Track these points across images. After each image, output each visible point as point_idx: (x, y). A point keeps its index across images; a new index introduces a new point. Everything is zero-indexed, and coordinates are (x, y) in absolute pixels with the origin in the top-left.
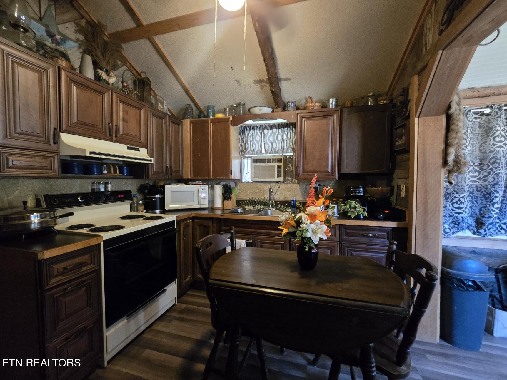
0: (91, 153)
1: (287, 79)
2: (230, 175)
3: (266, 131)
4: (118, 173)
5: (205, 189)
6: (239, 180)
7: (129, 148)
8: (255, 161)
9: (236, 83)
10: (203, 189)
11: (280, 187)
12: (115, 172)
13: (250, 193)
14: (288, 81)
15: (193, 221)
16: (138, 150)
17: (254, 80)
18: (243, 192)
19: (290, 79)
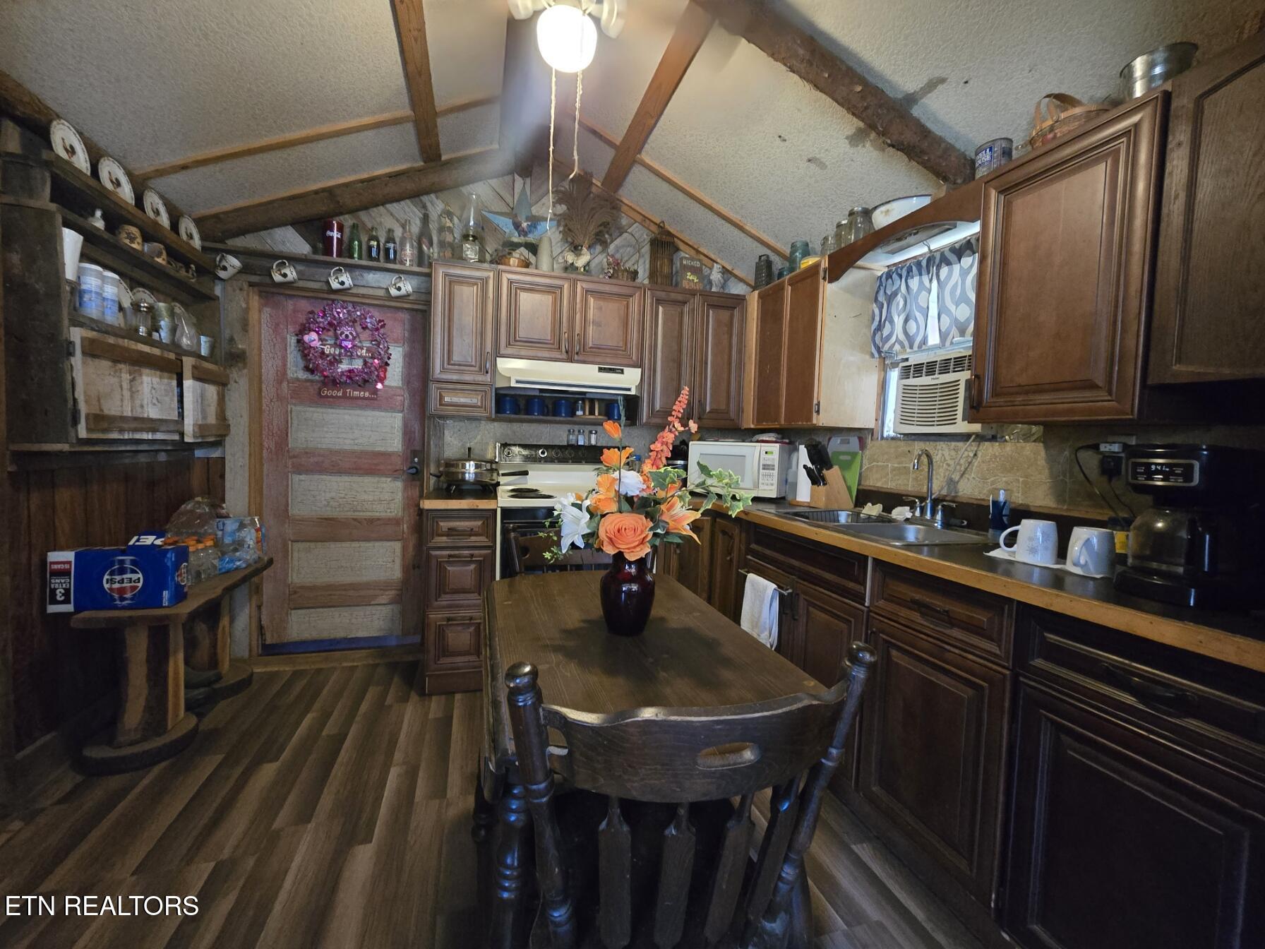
0: (518, 382)
1: (932, 85)
2: (815, 414)
3: (944, 271)
4: (597, 413)
5: (772, 453)
6: (871, 431)
7: (601, 370)
8: (906, 372)
9: (812, 166)
10: (766, 453)
11: (980, 454)
12: (592, 412)
13: (894, 469)
14: (940, 87)
15: (714, 521)
16: (622, 372)
17: (847, 138)
18: (877, 466)
19: (942, 81)
